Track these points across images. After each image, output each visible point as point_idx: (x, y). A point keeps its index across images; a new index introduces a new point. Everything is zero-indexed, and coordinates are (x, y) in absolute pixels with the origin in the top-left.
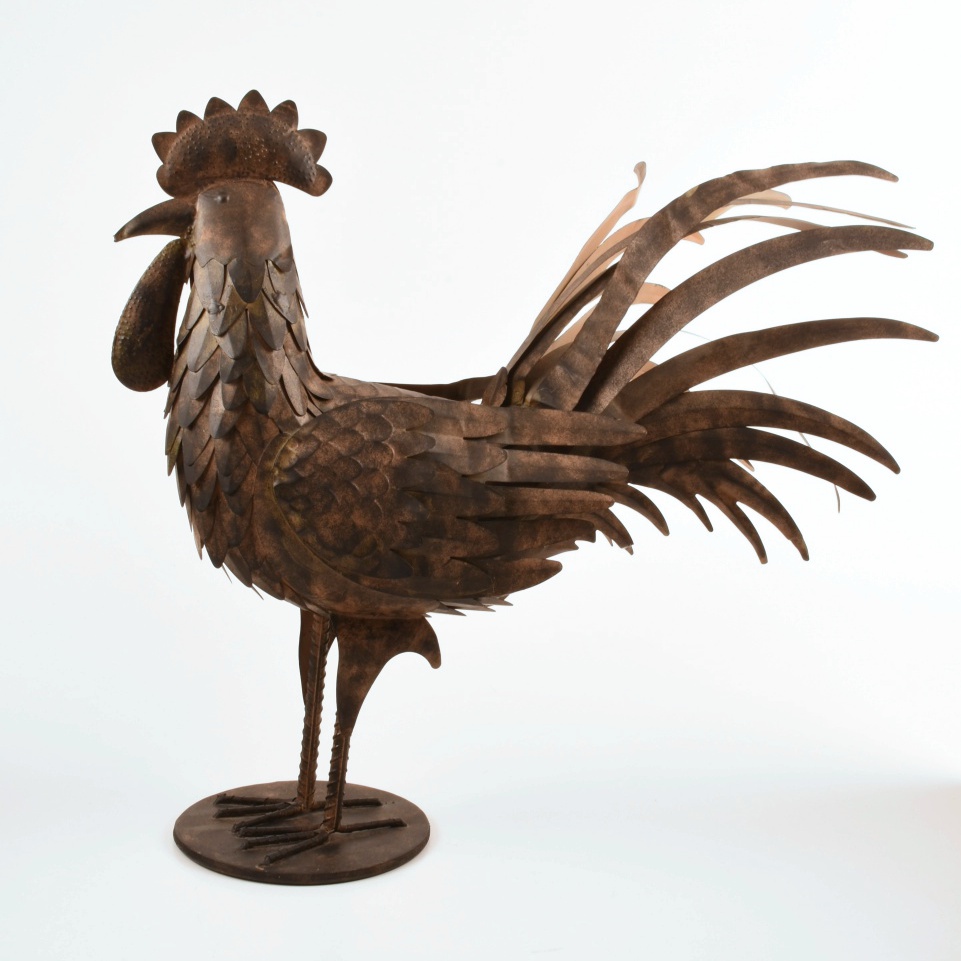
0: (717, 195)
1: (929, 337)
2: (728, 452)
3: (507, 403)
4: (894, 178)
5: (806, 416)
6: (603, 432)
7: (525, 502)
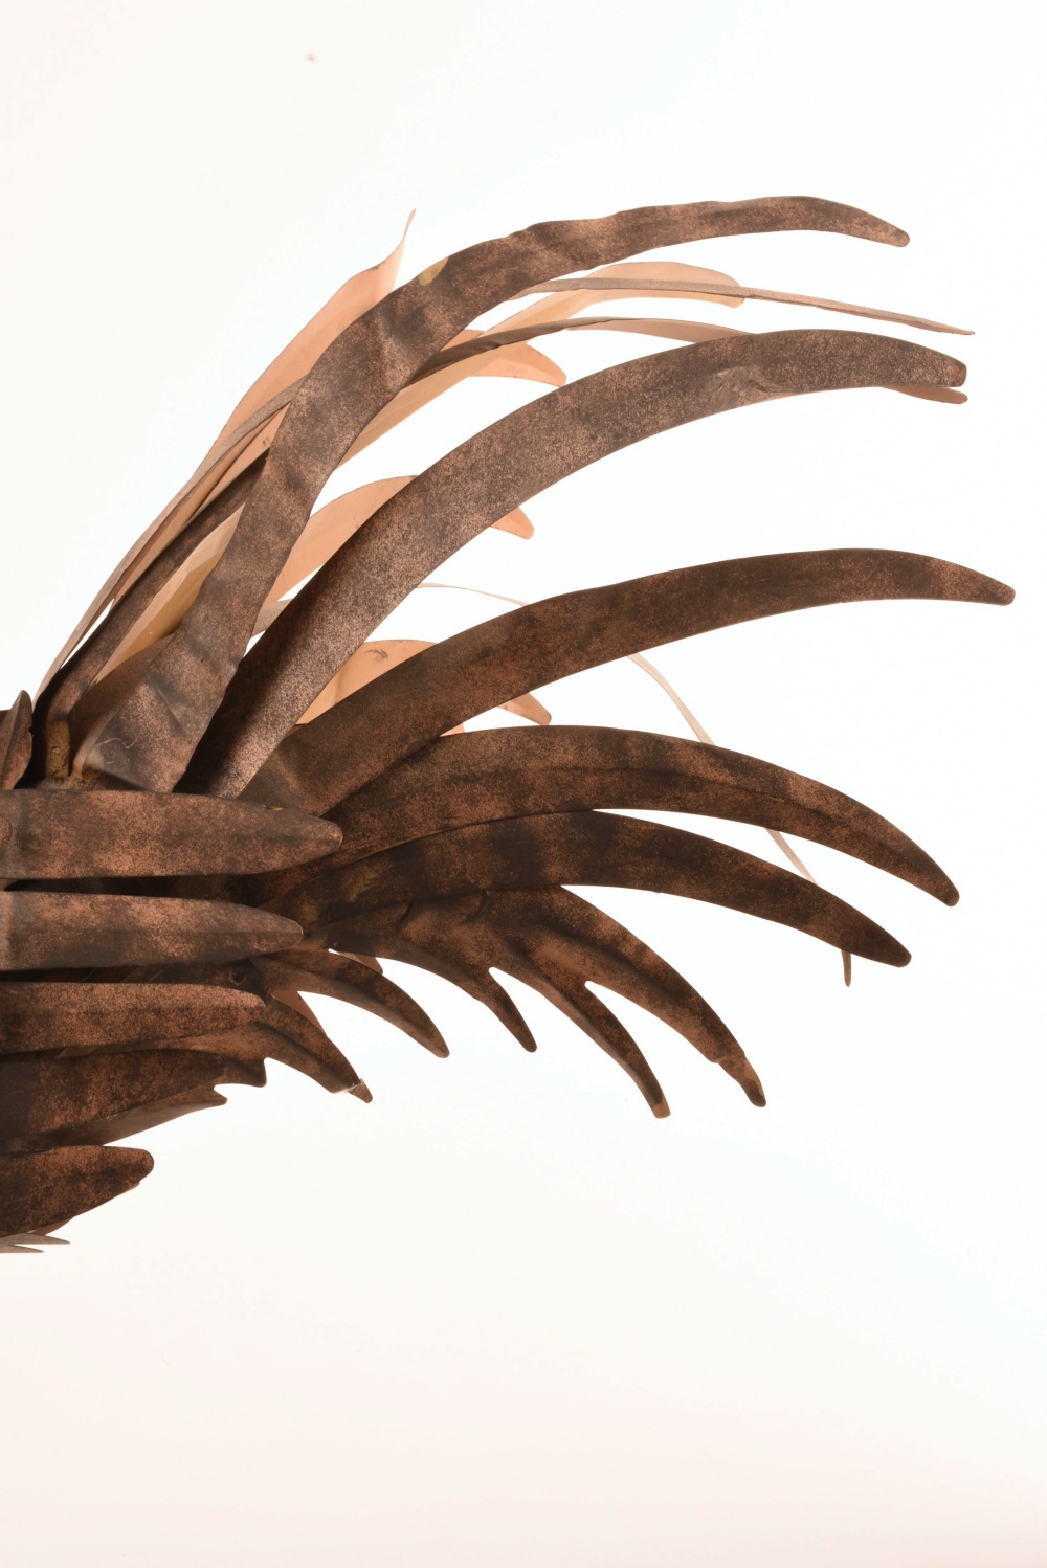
0: (487, 278)
1: (992, 592)
2: (553, 870)
3: (34, 776)
4: (899, 237)
5: (730, 780)
6: (239, 840)
7: (47, 1018)
